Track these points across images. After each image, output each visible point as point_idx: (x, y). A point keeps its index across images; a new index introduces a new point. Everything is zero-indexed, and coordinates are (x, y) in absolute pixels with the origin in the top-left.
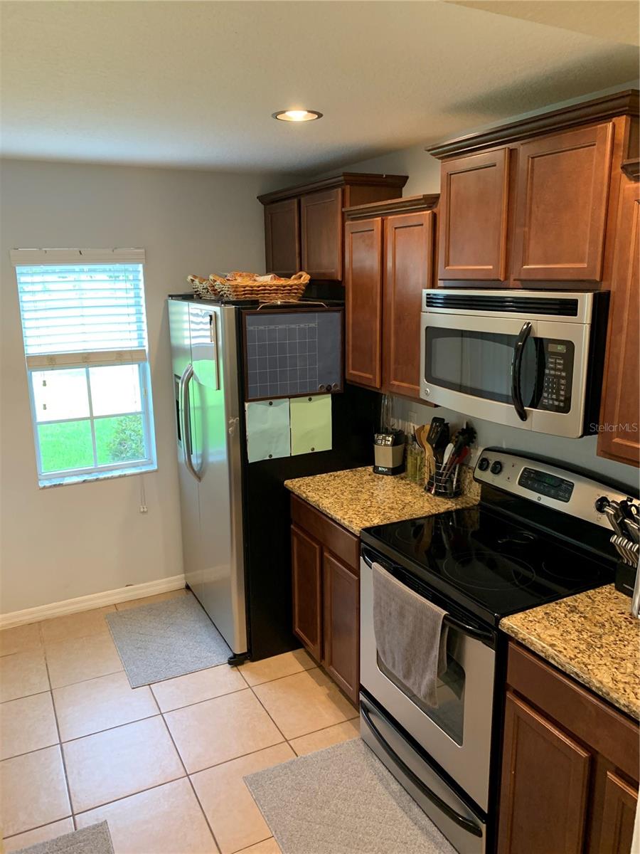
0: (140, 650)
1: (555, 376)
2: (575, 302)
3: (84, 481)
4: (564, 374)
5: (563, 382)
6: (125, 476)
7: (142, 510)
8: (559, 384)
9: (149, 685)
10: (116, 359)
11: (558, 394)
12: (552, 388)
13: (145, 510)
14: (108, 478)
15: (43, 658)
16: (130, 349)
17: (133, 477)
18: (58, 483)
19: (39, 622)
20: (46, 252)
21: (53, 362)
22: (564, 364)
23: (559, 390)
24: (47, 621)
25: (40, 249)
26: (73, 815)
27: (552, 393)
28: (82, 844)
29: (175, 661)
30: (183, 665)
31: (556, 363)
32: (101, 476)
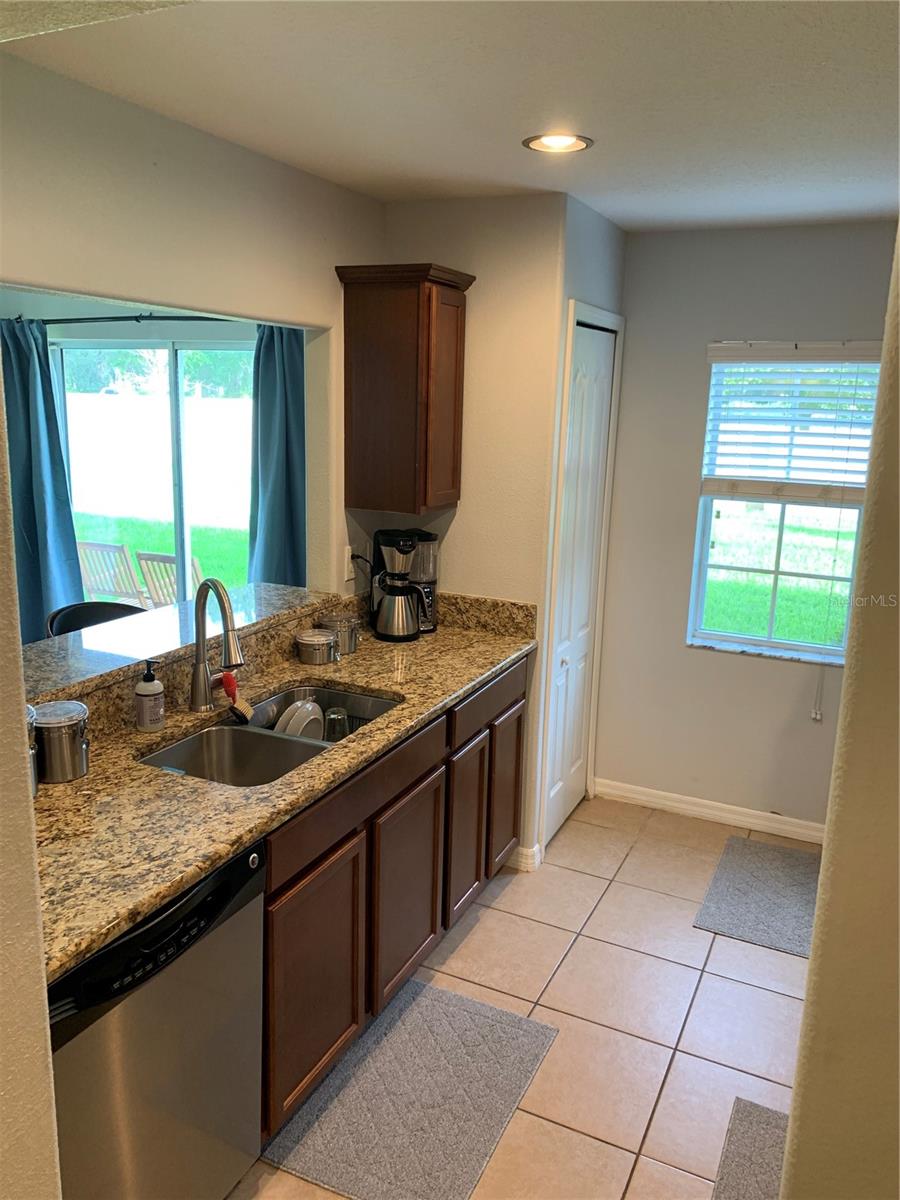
0: (737, 892)
3: (743, 652)
6: (798, 661)
7: (813, 716)
9: (716, 934)
10: (819, 497)
13: (818, 717)
14: (775, 658)
15: (630, 845)
16: (842, 485)
17: (809, 666)
18: (709, 645)
19: (654, 810)
20: (751, 345)
21: (736, 489)
24: (663, 812)
25: (746, 342)
26: (536, 1004)
28: (522, 1032)
29: (768, 927)
30: (774, 936)
32: (767, 652)
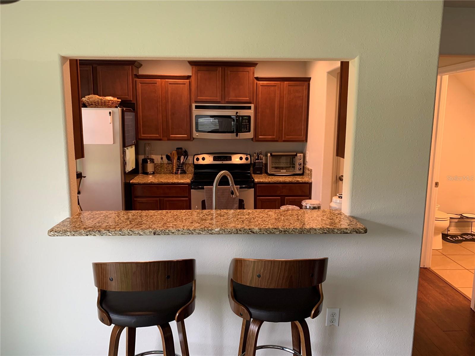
1: (245, 124)
2: (250, 107)
4: (248, 123)
5: (248, 125)
8: (247, 126)
11: (247, 129)
12: (245, 127)
22: (248, 121)
23: (247, 127)
27: (245, 128)
31: (245, 121)
